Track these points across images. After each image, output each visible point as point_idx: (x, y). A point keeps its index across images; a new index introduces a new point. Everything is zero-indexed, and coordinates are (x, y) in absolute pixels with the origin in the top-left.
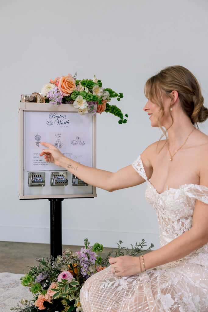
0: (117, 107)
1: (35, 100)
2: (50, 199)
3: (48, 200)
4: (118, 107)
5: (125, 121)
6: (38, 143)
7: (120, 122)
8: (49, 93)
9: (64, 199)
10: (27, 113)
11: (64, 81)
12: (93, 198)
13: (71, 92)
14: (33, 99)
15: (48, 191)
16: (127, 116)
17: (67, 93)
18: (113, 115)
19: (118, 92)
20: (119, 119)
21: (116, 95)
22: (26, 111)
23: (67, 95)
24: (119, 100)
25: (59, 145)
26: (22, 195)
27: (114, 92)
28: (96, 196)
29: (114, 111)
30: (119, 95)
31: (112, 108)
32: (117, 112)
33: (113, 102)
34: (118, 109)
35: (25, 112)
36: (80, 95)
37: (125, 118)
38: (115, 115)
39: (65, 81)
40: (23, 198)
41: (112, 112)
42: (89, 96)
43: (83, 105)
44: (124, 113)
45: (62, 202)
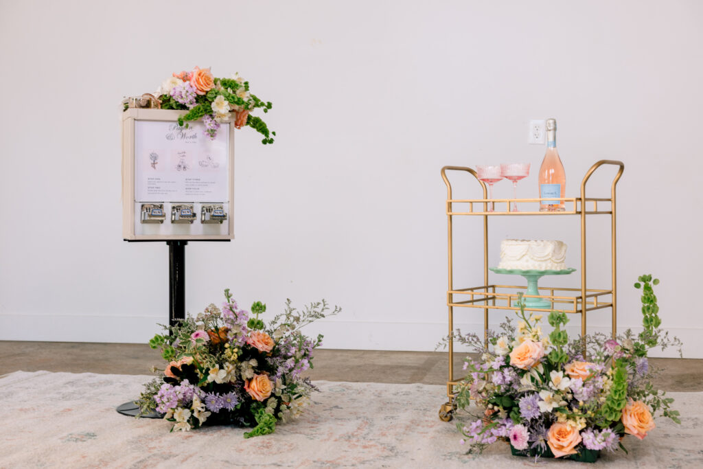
0: (261, 120)
1: (148, 105)
2: (169, 242)
3: (165, 242)
4: (263, 120)
5: (271, 141)
6: (154, 164)
7: (265, 142)
8: (174, 89)
9: (189, 242)
10: (140, 122)
11: (199, 75)
12: (229, 240)
13: (208, 90)
14: (146, 103)
15: (169, 231)
16: (274, 133)
17: (202, 90)
18: (255, 130)
19: (265, 100)
20: (263, 137)
21: (262, 104)
22: (138, 120)
23: (202, 94)
24: (265, 111)
25: (182, 167)
26: (132, 235)
27: (259, 100)
28: (234, 238)
29: (257, 125)
30: (266, 104)
31: (254, 120)
32: (261, 127)
33: (256, 113)
34: (263, 123)
35: (136, 122)
36: (220, 94)
37: (271, 136)
38: (258, 131)
39: (202, 75)
40: (134, 239)
41: (253, 127)
42: (233, 97)
43: (224, 108)
44: (270, 128)
45: (186, 246)
